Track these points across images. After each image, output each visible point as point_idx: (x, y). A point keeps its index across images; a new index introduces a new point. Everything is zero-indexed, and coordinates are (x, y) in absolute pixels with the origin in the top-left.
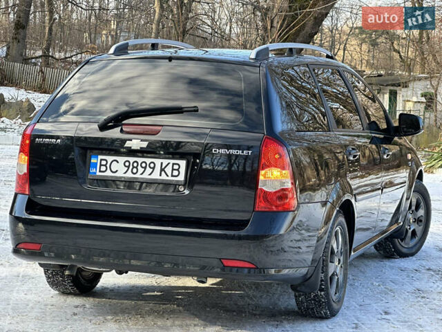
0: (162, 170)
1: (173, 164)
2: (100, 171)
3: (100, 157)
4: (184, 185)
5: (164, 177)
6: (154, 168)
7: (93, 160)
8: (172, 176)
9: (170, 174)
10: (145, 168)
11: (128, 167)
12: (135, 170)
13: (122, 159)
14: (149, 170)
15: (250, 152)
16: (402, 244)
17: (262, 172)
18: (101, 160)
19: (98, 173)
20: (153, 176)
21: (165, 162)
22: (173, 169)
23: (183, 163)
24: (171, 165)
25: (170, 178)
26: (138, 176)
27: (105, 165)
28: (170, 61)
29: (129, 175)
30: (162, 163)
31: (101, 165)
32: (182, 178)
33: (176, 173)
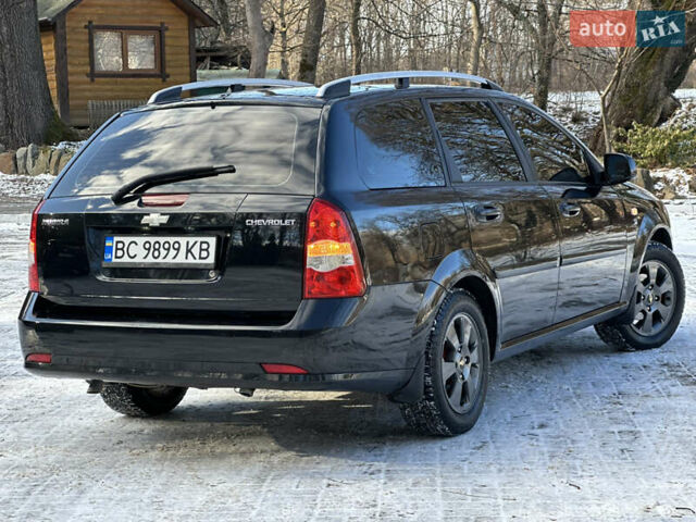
0: (189, 251)
1: (202, 243)
2: (116, 257)
3: (116, 239)
4: (215, 269)
5: (191, 260)
6: (178, 250)
7: (108, 244)
8: (200, 258)
9: (197, 257)
10: (168, 249)
11: (149, 249)
12: (156, 254)
13: (141, 240)
14: (173, 252)
15: (293, 221)
16: (640, 332)
17: (311, 247)
18: (118, 242)
19: (114, 260)
20: (178, 260)
21: (192, 240)
22: (201, 250)
23: (212, 241)
24: (198, 244)
25: (198, 261)
26: (160, 260)
27: (122, 249)
28: (213, 108)
29: (150, 259)
30: (188, 243)
31: (117, 249)
32: (211, 260)
33: (204, 254)
